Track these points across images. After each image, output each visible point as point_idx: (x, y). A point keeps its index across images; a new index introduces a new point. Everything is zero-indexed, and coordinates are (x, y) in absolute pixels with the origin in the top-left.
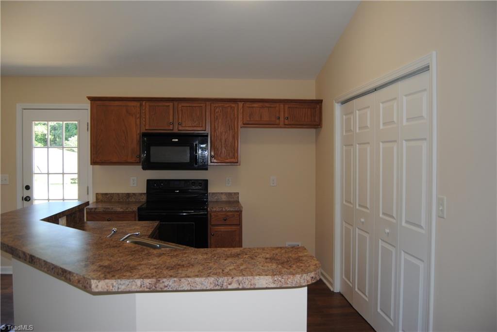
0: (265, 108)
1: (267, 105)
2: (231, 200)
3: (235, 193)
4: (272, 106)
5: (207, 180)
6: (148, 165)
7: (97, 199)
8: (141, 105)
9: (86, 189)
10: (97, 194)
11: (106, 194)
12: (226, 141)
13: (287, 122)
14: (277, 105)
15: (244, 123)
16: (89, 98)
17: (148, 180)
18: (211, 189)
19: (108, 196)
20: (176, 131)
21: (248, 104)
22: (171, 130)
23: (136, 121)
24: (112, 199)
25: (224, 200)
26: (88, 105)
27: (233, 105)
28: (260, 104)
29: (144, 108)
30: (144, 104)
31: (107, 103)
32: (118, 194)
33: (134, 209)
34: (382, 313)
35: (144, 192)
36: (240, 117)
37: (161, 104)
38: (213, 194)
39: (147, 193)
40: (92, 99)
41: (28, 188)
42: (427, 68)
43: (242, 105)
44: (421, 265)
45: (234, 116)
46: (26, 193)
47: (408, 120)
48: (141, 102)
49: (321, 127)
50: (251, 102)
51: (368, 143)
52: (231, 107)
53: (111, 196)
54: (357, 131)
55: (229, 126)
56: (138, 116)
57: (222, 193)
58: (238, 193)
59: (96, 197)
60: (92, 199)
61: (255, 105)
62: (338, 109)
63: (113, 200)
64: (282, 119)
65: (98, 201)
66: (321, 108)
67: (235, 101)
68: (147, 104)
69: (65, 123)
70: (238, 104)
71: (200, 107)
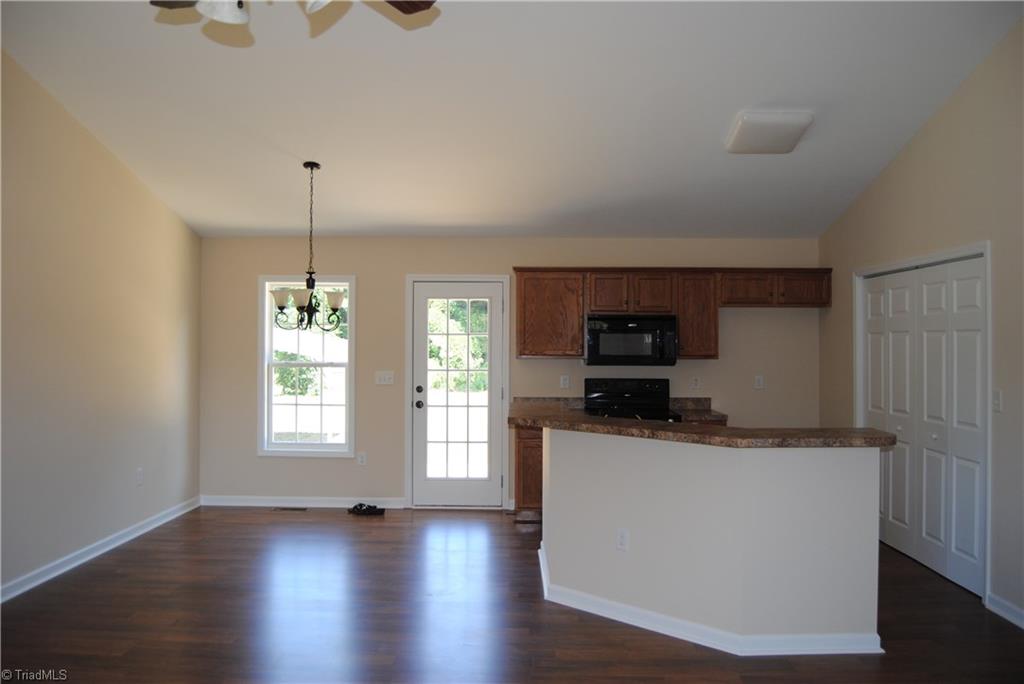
0: (753, 281)
1: (755, 276)
2: (699, 408)
3: (706, 399)
4: (762, 278)
5: (668, 380)
6: (595, 359)
8: (584, 276)
9: (500, 392)
10: (514, 398)
11: (528, 399)
12: (699, 326)
13: (782, 299)
14: (769, 276)
15: (724, 301)
16: (515, 269)
17: (587, 380)
18: (674, 393)
20: (631, 312)
22: (623, 311)
23: (577, 300)
25: (690, 408)
27: (708, 277)
29: (588, 281)
30: (588, 276)
31: (539, 275)
32: (544, 399)
34: (929, 539)
35: (580, 396)
36: (718, 292)
38: (676, 399)
39: (586, 397)
40: (519, 271)
41: (420, 389)
42: (981, 255)
44: (978, 469)
45: (710, 291)
46: (418, 397)
47: (959, 308)
48: (585, 273)
49: (830, 306)
51: (907, 332)
52: (707, 280)
54: (891, 315)
55: (704, 306)
56: (580, 292)
57: (687, 398)
58: (711, 399)
60: (508, 405)
62: (859, 285)
64: (775, 295)
66: (829, 280)
67: (711, 271)
68: (594, 276)
69: (471, 300)
70: (715, 276)
71: (664, 279)
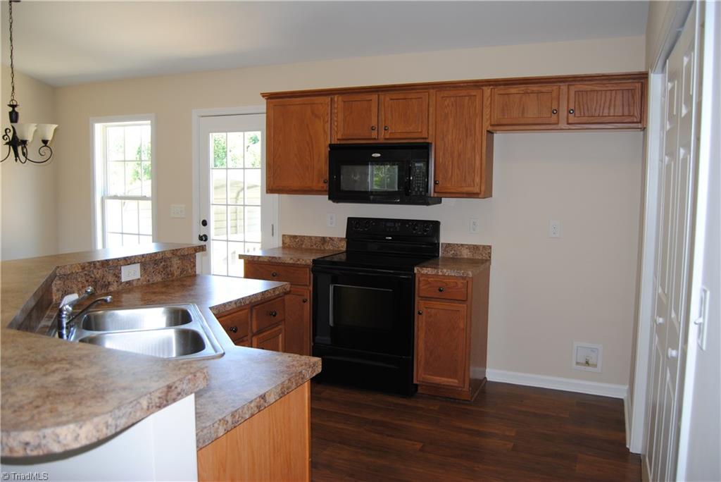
0: (531, 95)
1: (535, 88)
2: (477, 257)
3: (484, 247)
4: (544, 89)
5: (438, 222)
6: (338, 194)
7: (283, 243)
8: (332, 100)
9: (271, 228)
10: (284, 236)
11: (295, 237)
12: (460, 155)
13: (572, 118)
14: (555, 88)
15: (493, 123)
16: (264, 95)
17: (349, 219)
18: (445, 238)
19: (297, 240)
20: (381, 140)
21: (500, 90)
22: (373, 139)
23: (325, 127)
24: (302, 244)
25: (466, 257)
26: (262, 105)
27: (474, 93)
28: (523, 88)
29: (336, 106)
30: (336, 99)
31: (286, 101)
32: (310, 237)
33: (308, 262)
36: (487, 111)
37: (358, 97)
38: (448, 245)
39: (346, 238)
40: (271, 97)
41: (205, 223)
43: (489, 91)
45: (475, 110)
46: (203, 231)
48: (333, 96)
49: (646, 126)
50: (505, 85)
52: (470, 96)
53: (301, 240)
55: (467, 130)
56: (326, 118)
57: (462, 245)
58: (490, 247)
59: (283, 241)
60: (277, 242)
61: (513, 90)
63: (303, 246)
64: (563, 113)
65: (285, 247)
66: (644, 89)
67: (478, 84)
68: (340, 98)
69: (246, 133)
70: (483, 90)
71: (419, 98)
